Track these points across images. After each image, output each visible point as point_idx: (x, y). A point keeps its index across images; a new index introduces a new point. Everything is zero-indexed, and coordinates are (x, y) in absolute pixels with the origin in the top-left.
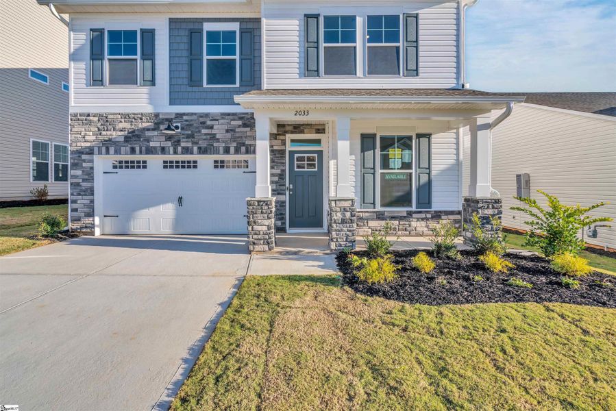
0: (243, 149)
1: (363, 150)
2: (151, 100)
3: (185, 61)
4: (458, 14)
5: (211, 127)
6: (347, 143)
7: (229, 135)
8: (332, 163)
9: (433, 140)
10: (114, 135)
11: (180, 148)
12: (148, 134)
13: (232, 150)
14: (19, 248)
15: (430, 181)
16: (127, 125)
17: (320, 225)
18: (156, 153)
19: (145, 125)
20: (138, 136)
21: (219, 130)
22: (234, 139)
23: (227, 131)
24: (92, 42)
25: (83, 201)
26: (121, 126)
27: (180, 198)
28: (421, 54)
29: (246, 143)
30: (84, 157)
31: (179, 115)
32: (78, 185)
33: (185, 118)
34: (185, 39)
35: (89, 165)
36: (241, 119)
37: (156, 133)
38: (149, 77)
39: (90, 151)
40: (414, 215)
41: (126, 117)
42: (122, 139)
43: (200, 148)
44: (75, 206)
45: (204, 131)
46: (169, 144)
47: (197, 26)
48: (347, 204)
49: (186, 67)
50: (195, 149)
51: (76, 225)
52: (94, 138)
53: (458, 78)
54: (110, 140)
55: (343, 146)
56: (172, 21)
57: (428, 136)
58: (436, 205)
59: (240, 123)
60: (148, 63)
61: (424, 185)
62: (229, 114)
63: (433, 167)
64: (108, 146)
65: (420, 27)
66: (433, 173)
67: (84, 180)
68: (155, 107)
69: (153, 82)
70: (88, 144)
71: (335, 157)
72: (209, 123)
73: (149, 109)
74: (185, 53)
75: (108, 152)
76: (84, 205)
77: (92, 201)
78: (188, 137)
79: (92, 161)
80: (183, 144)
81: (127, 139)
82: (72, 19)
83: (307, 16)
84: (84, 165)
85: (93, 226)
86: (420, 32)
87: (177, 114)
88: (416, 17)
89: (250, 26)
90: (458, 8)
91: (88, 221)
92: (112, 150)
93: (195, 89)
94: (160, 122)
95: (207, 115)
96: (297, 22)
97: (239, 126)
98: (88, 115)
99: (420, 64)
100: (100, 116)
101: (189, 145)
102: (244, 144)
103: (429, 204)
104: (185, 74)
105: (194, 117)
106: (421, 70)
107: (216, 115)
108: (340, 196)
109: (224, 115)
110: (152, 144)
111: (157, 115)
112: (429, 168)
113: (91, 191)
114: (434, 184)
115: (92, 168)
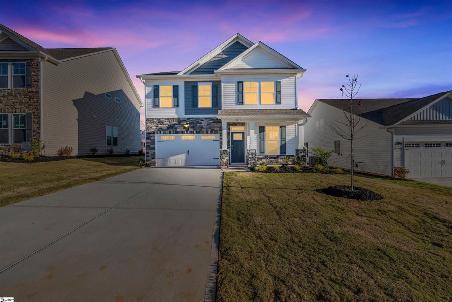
0: (213, 132)
1: (260, 132)
2: (177, 113)
3: (190, 97)
4: (295, 81)
5: (201, 123)
6: (254, 131)
7: (208, 126)
8: (248, 137)
9: (286, 128)
10: (163, 126)
11: (189, 132)
12: (176, 126)
13: (209, 132)
14: (125, 171)
15: (285, 144)
16: (168, 123)
17: (244, 162)
18: (180, 134)
19: (175, 122)
20: (172, 127)
21: (204, 124)
22: (210, 128)
23: (207, 125)
24: (154, 90)
25: (151, 152)
26: (165, 123)
27: (188, 151)
28: (281, 96)
29: (215, 129)
30: (151, 135)
31: (188, 119)
32: (149, 146)
33: (191, 120)
34: (190, 89)
35: (154, 138)
36: (212, 120)
37: (179, 126)
38: (176, 104)
39: (154, 133)
40: (279, 157)
41: (168, 119)
42: (166, 128)
43: (196, 131)
44: (148, 154)
45: (198, 125)
46: (184, 130)
47: (195, 84)
48: (254, 152)
49: (191, 100)
50: (195, 131)
51: (148, 162)
52: (155, 128)
53: (296, 105)
54: (161, 129)
55: (252, 132)
56: (185, 82)
57: (284, 127)
58: (288, 153)
59: (212, 121)
60: (176, 99)
61: (283, 145)
62: (207, 118)
63: (286, 139)
64: (161, 131)
65: (281, 86)
66: (286, 141)
67: (151, 144)
68: (179, 115)
69: (178, 106)
70: (153, 130)
71: (250, 135)
72: (200, 122)
73: (176, 116)
74: (191, 95)
75: (161, 133)
76: (152, 154)
77: (155, 153)
78: (192, 127)
79: (155, 137)
80: (190, 130)
81: (168, 128)
82: (146, 81)
83: (239, 82)
84: (151, 138)
85: (155, 163)
86: (281, 88)
87: (188, 118)
88: (280, 82)
89: (216, 83)
90: (295, 79)
91: (153, 160)
92: (162, 132)
93: (195, 108)
94: (180, 121)
95: (199, 119)
96: (235, 84)
97: (212, 123)
98: (153, 119)
99: (281, 100)
100: (158, 119)
101: (192, 130)
102: (214, 130)
103: (285, 153)
104: (190, 103)
105: (194, 119)
106: (281, 102)
107: (203, 118)
108: (251, 149)
109: (206, 119)
110: (178, 130)
111: (179, 119)
112: (285, 139)
113: (154, 149)
114: (287, 145)
115: (154, 140)
